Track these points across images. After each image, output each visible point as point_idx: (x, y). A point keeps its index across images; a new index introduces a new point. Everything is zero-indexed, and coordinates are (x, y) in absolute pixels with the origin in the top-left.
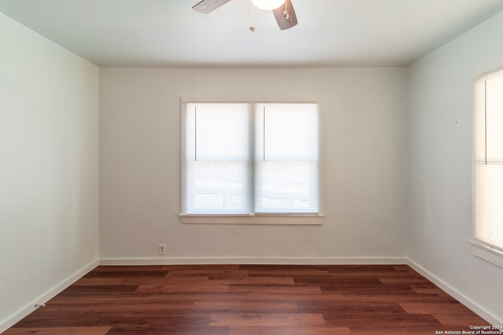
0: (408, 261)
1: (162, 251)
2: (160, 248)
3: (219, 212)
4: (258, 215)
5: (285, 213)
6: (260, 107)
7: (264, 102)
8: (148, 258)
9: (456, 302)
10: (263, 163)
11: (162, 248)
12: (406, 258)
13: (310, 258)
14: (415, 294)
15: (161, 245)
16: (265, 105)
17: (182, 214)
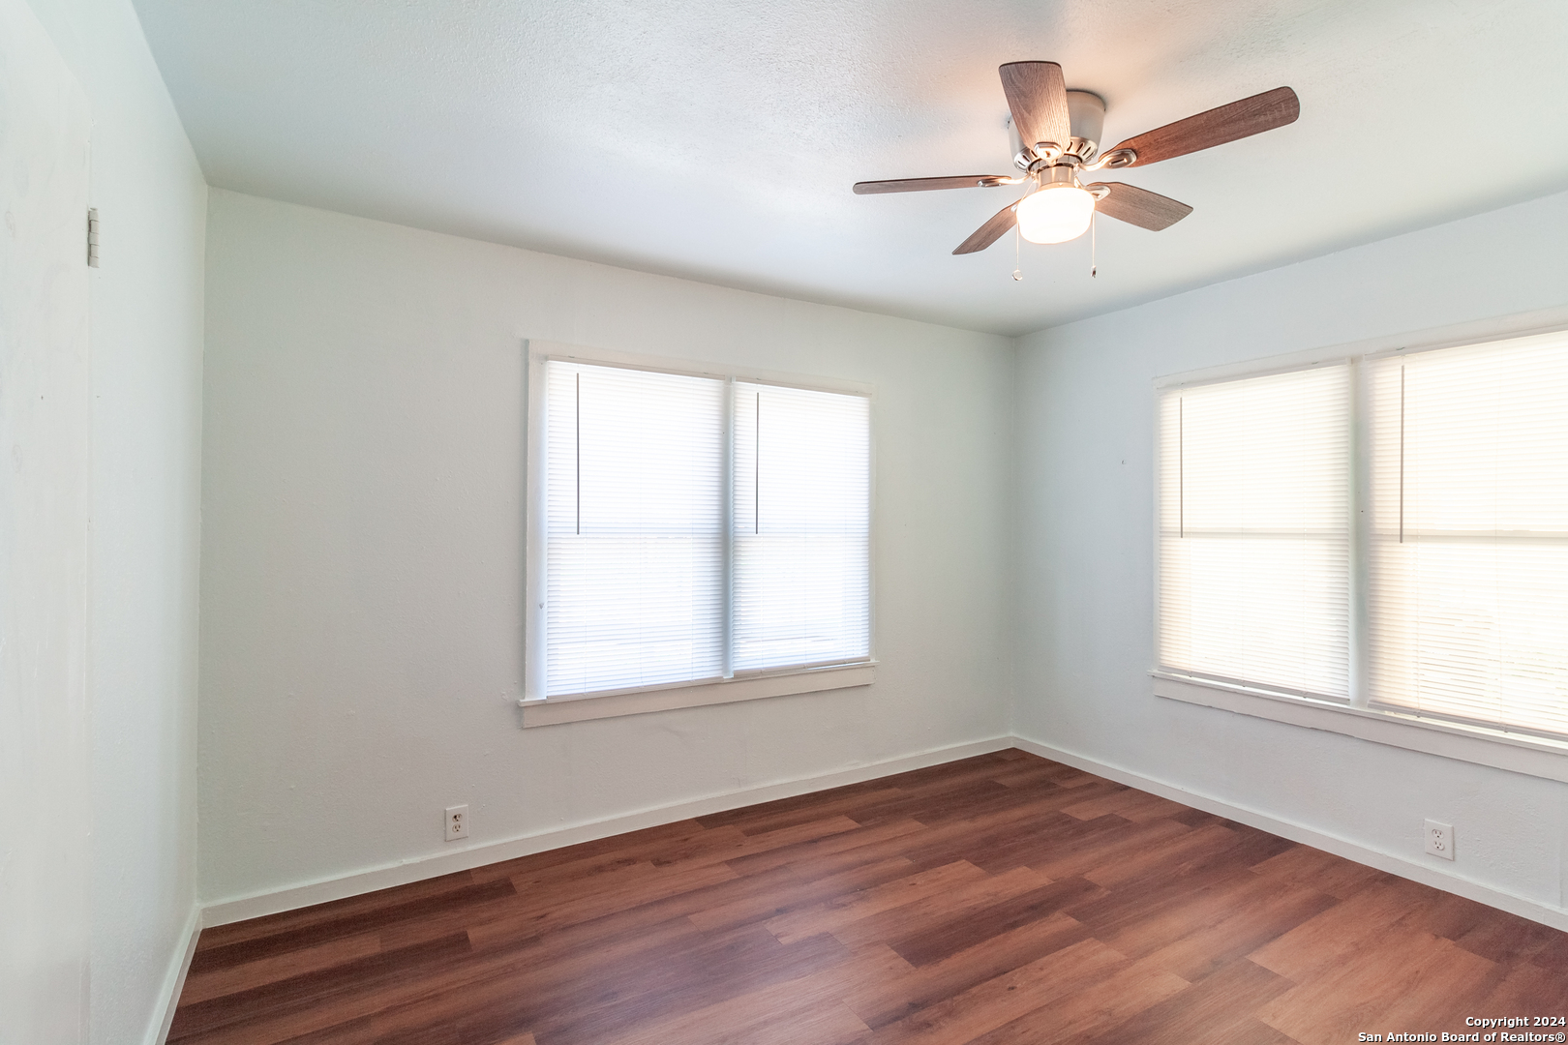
0: (1018, 739)
1: (457, 828)
2: (450, 818)
3: (644, 680)
4: (742, 677)
5: (803, 664)
6: (746, 392)
7: (758, 381)
8: (405, 861)
9: (1126, 788)
10: (751, 539)
11: (455, 817)
12: (1011, 734)
13: (847, 769)
14: (1066, 791)
15: (452, 809)
16: (759, 388)
17: (528, 699)
